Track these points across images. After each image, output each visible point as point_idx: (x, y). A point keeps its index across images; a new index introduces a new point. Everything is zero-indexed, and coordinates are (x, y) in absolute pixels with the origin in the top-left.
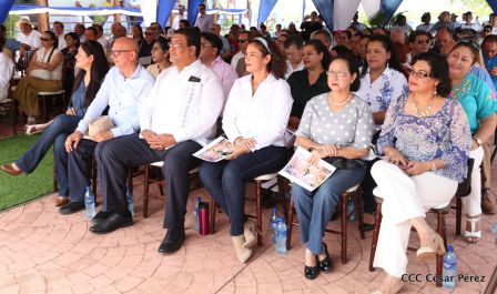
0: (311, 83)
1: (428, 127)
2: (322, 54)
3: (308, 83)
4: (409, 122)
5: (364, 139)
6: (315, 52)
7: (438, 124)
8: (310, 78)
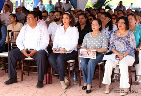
0: (82, 29)
1: (124, 40)
2: (86, 19)
3: (81, 29)
4: (118, 39)
5: (105, 45)
6: (84, 18)
7: (126, 39)
8: (81, 27)
